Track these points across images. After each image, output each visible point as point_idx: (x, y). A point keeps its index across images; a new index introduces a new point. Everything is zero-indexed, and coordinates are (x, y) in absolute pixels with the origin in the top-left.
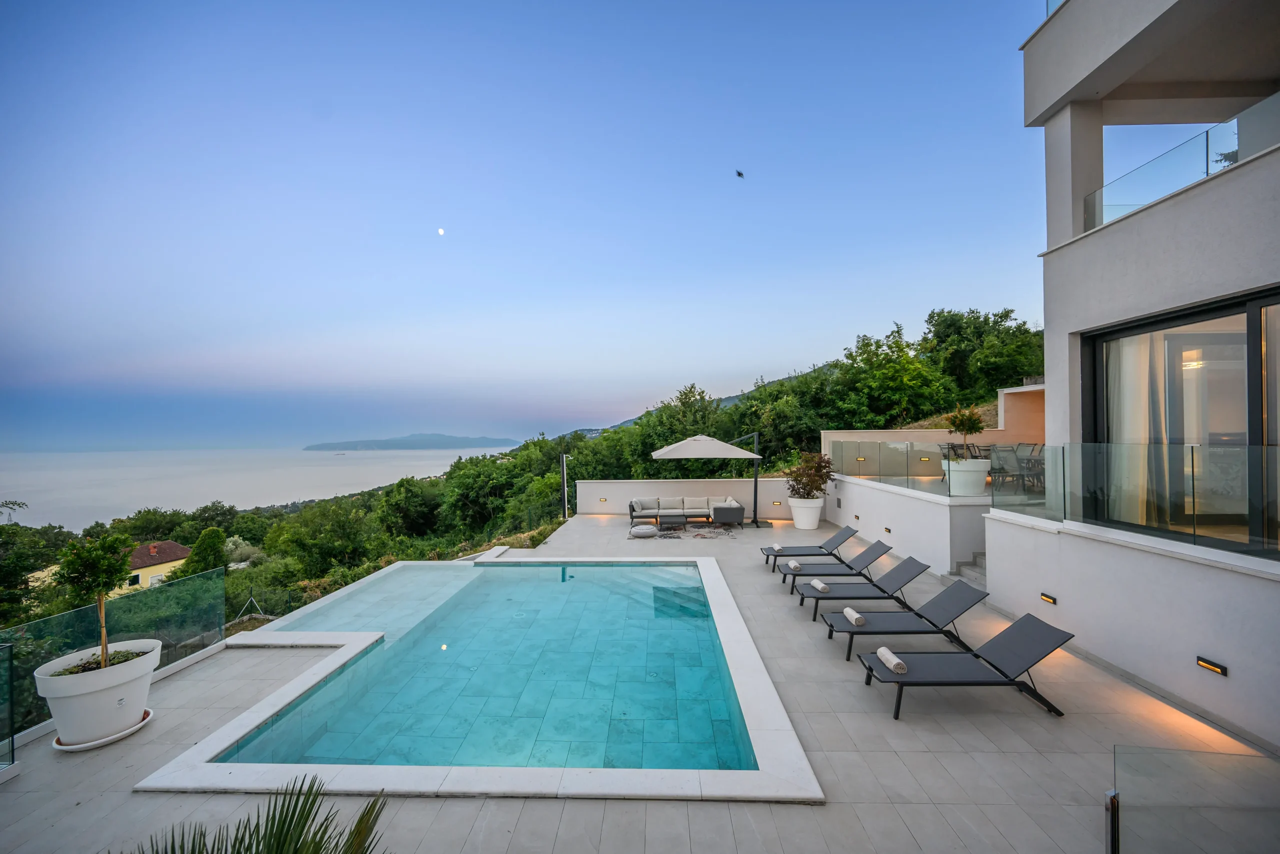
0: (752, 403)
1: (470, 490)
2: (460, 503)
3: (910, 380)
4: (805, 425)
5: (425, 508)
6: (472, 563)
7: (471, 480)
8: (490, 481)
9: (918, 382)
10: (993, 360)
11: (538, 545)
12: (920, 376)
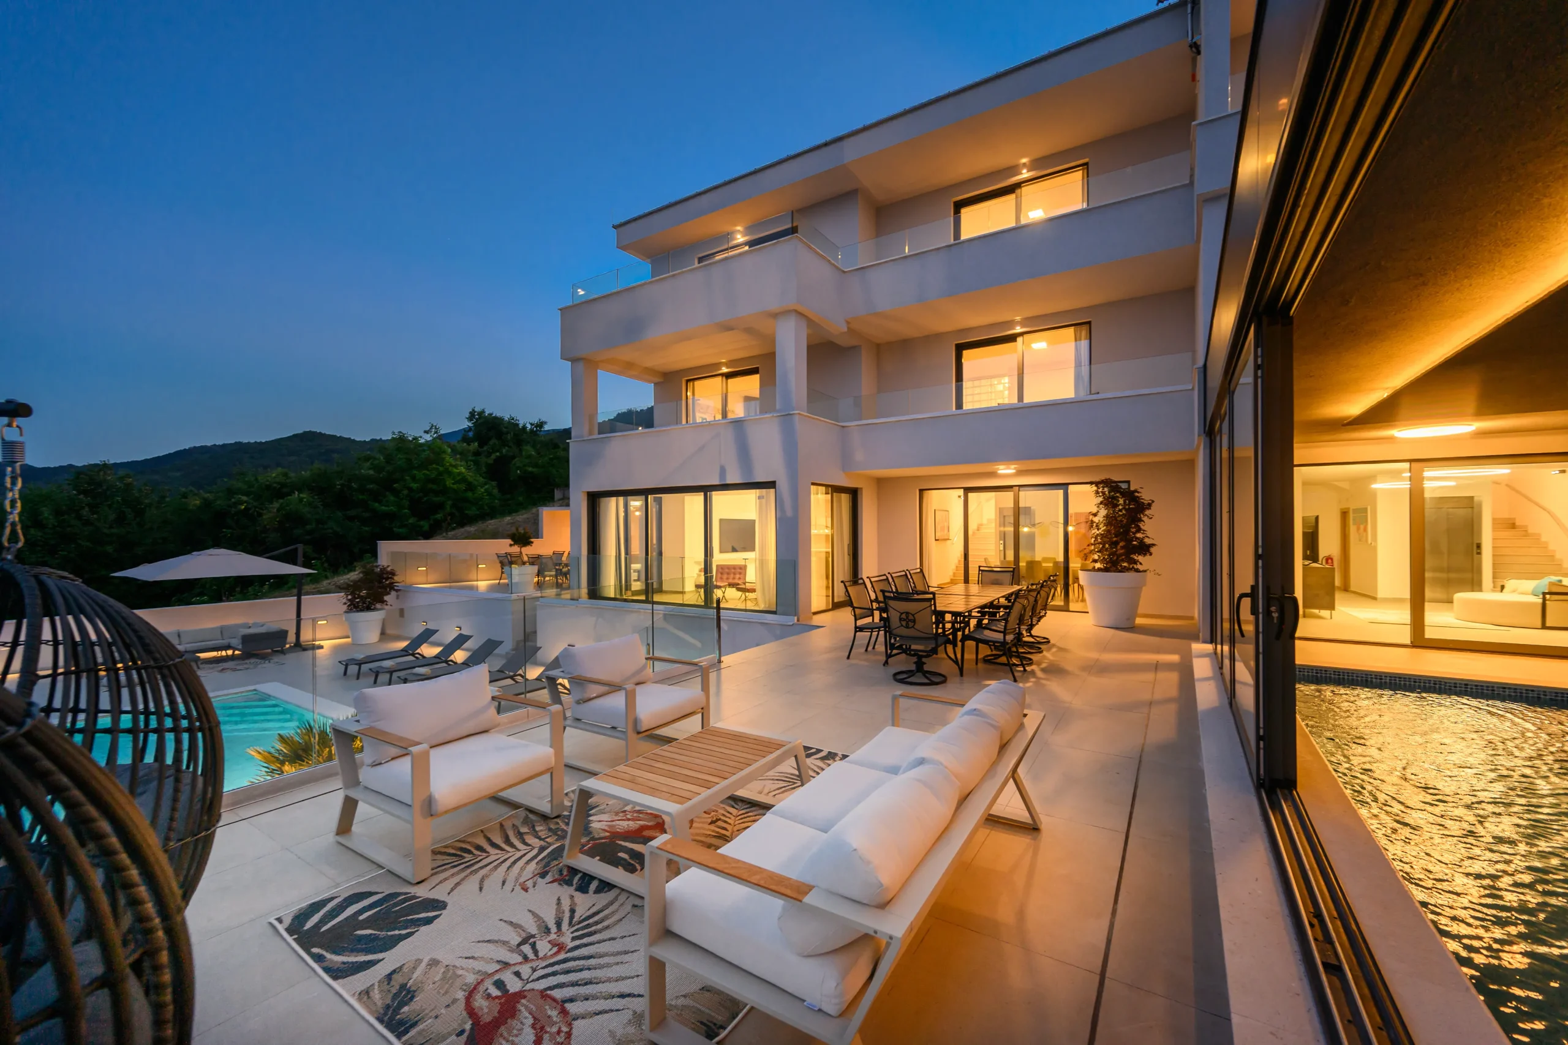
3: (453, 484)
9: (463, 487)
10: (530, 469)
12: (464, 480)
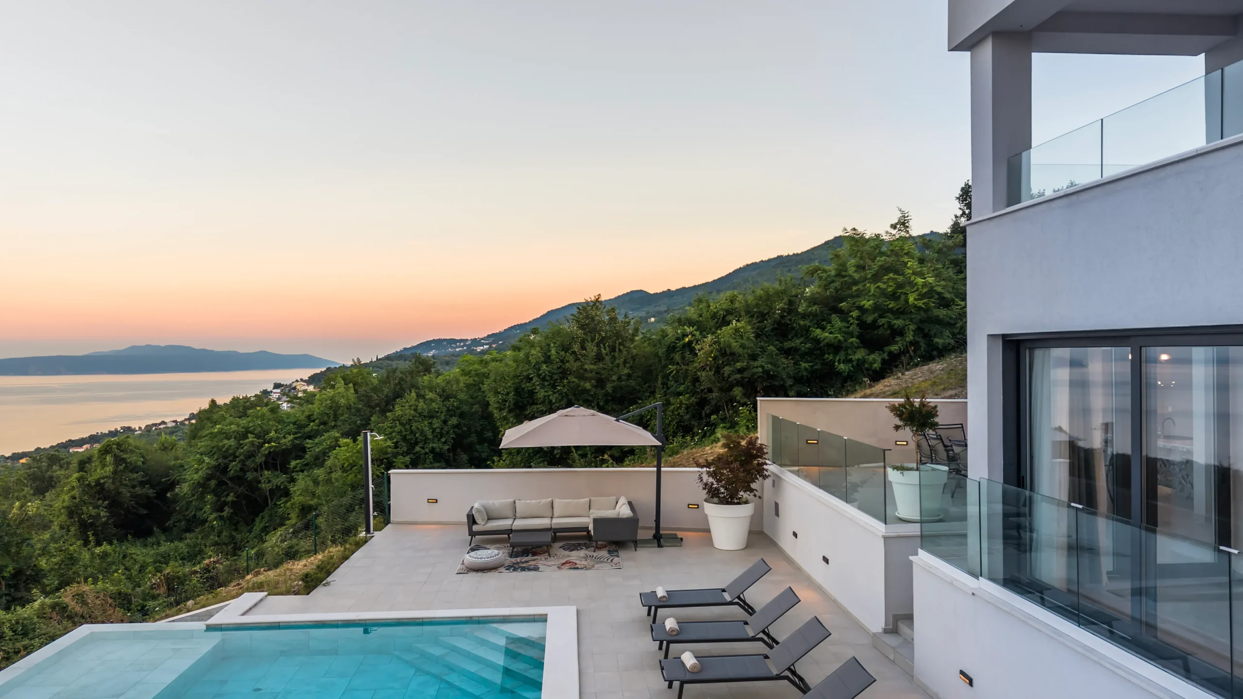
0: (685, 330)
1: (231, 458)
2: (213, 483)
4: (760, 369)
5: (149, 489)
6: (201, 625)
7: (232, 442)
8: (264, 443)
11: (315, 587)
